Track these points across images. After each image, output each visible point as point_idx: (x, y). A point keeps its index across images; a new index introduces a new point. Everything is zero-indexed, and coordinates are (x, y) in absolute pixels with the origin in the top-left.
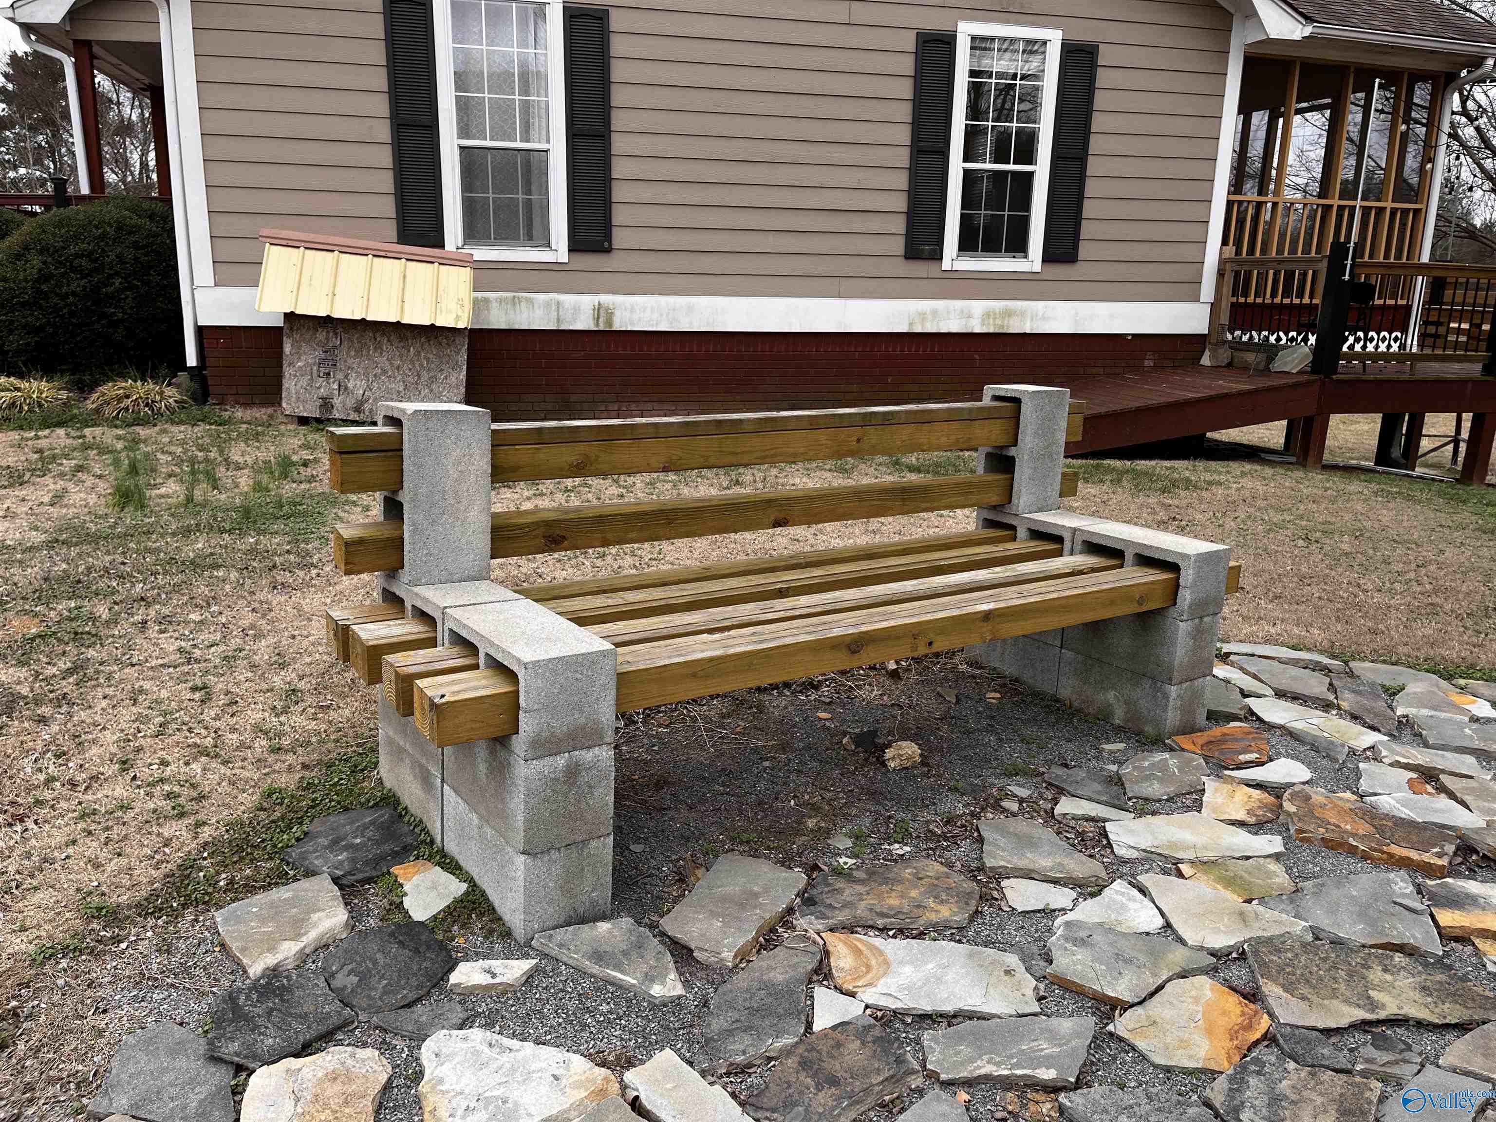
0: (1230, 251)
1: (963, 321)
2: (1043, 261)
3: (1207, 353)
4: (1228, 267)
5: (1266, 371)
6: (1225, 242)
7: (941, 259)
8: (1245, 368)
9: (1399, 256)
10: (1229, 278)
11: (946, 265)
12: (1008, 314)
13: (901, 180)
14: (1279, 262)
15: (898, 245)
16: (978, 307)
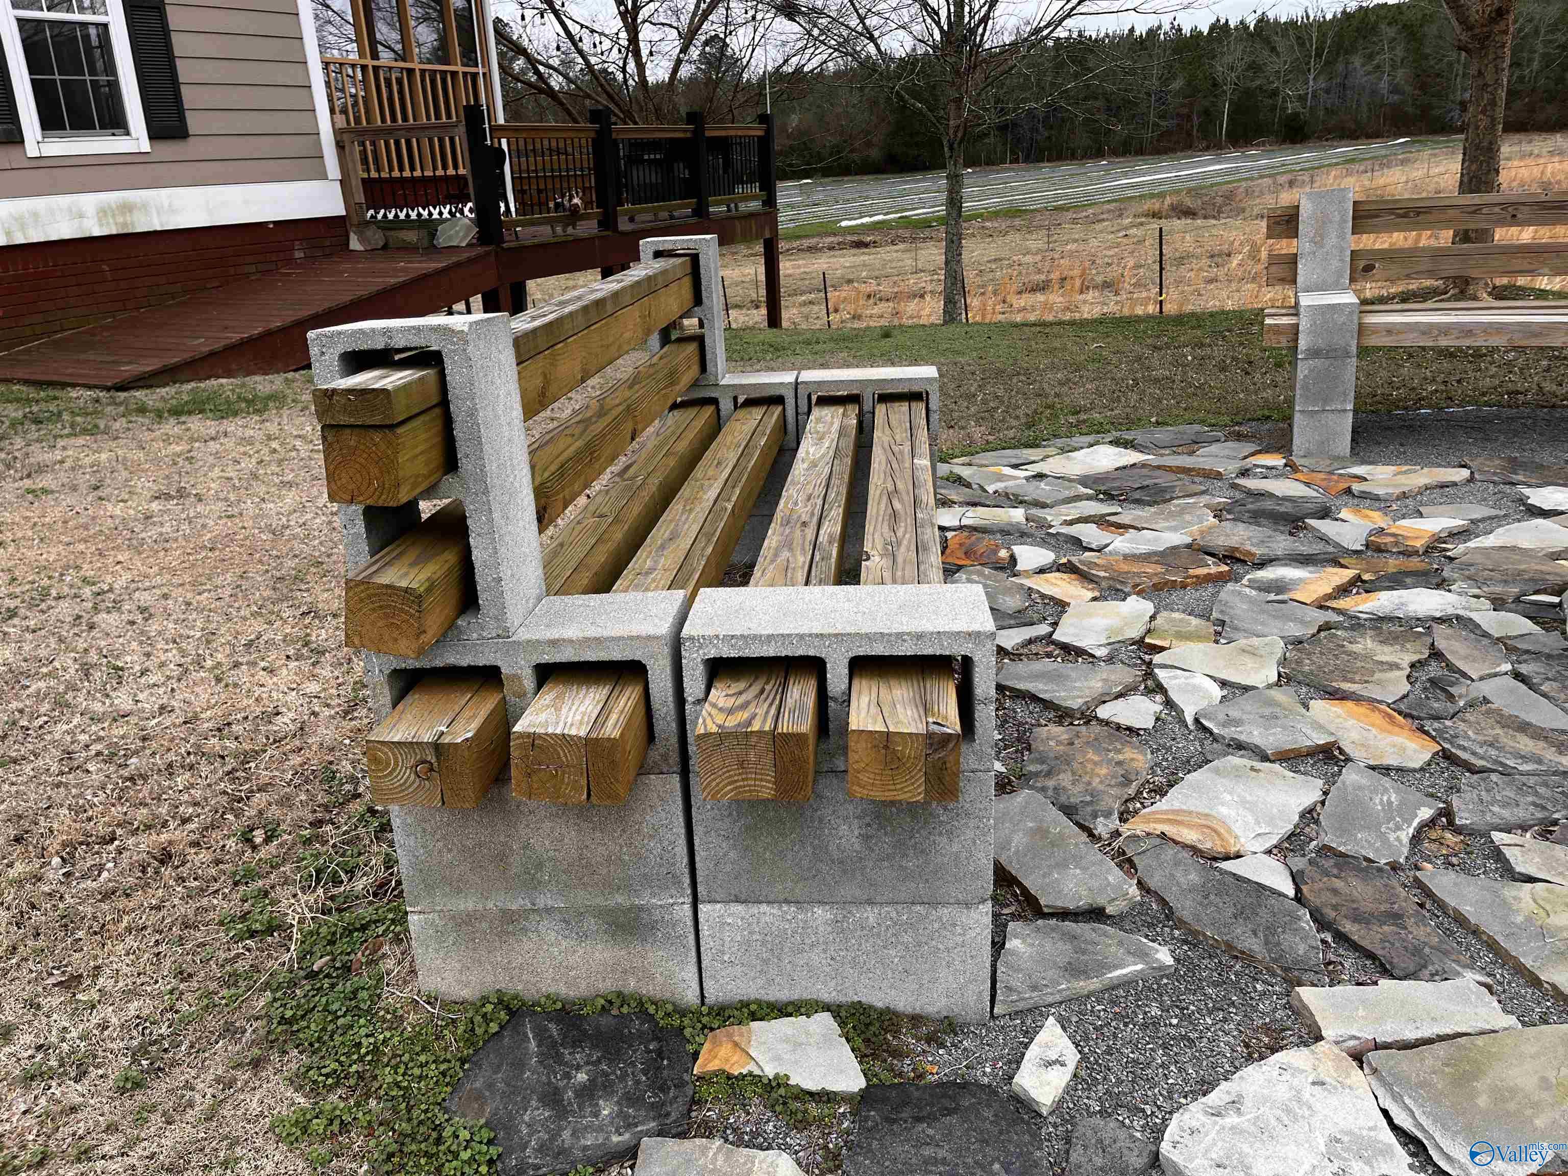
0: (341, 120)
1: (77, 224)
2: (150, 138)
3: (353, 237)
4: (348, 138)
5: (435, 248)
6: (332, 110)
7: (21, 141)
8: (406, 248)
10: (353, 150)
11: (32, 149)
12: (127, 207)
16: (89, 203)
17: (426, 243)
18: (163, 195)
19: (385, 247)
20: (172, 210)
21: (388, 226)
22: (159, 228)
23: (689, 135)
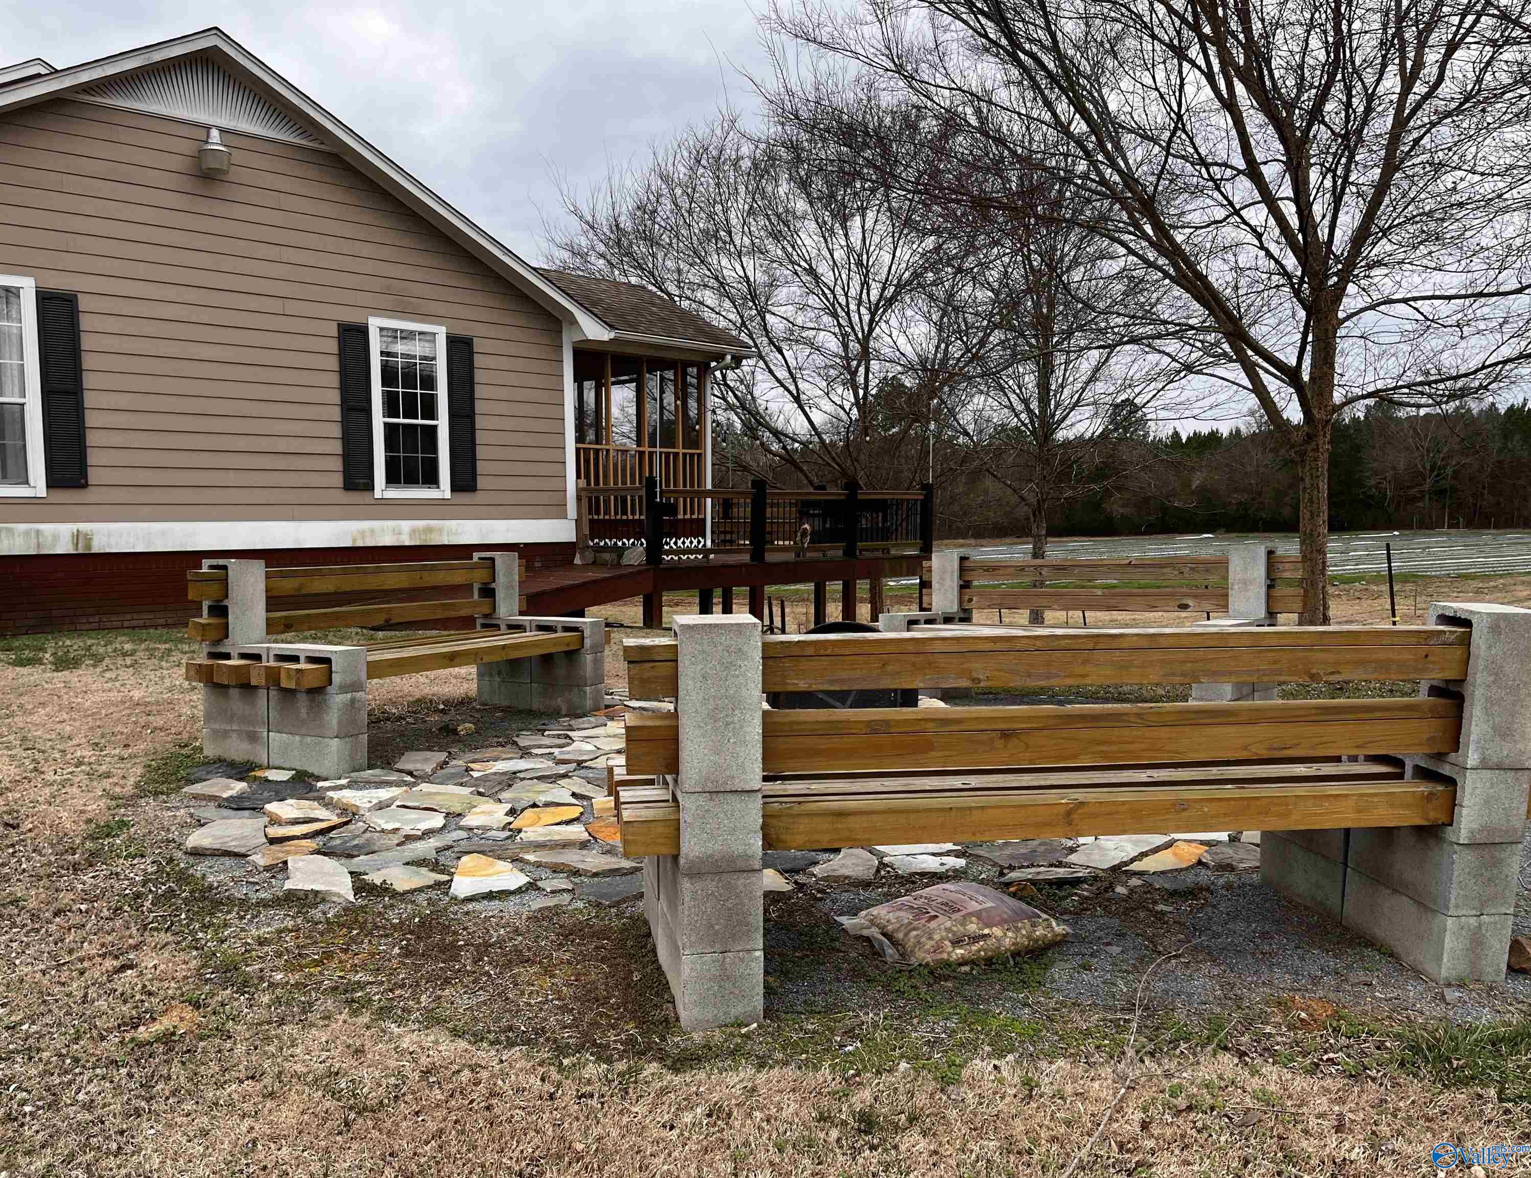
0: (583, 483)
1: (395, 537)
2: (452, 490)
3: (578, 556)
4: (583, 494)
5: (619, 564)
6: (578, 476)
7: (372, 489)
8: (604, 564)
9: (692, 485)
10: (585, 502)
11: (378, 494)
12: (429, 530)
13: (336, 431)
14: (616, 490)
15: (338, 480)
16: (406, 526)
17: (615, 562)
18: (453, 524)
19: (594, 563)
20: (457, 533)
21: (598, 549)
22: (446, 543)
23: (843, 497)
